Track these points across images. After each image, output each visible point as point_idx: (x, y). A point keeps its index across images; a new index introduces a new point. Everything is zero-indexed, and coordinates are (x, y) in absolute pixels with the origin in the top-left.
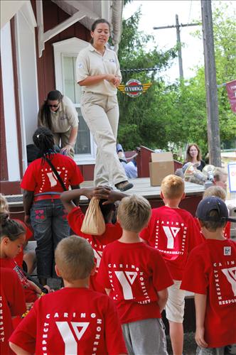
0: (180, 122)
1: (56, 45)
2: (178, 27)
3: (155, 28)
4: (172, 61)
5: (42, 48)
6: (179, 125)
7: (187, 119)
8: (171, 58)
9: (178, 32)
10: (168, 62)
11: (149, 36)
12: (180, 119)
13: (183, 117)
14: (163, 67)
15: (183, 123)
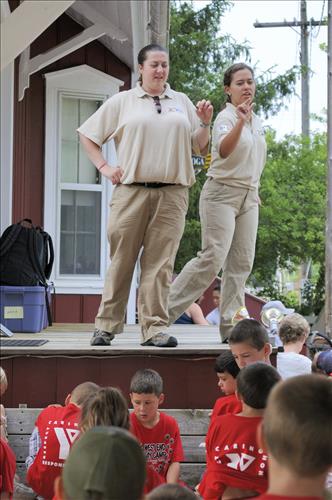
0: (289, 221)
1: (49, 77)
2: (304, 25)
3: (258, 26)
4: (279, 101)
5: (25, 85)
6: (285, 228)
7: (302, 216)
8: (278, 94)
9: (305, 36)
10: (273, 102)
11: (240, 47)
12: (288, 216)
13: (295, 212)
14: (262, 112)
15: (295, 225)
